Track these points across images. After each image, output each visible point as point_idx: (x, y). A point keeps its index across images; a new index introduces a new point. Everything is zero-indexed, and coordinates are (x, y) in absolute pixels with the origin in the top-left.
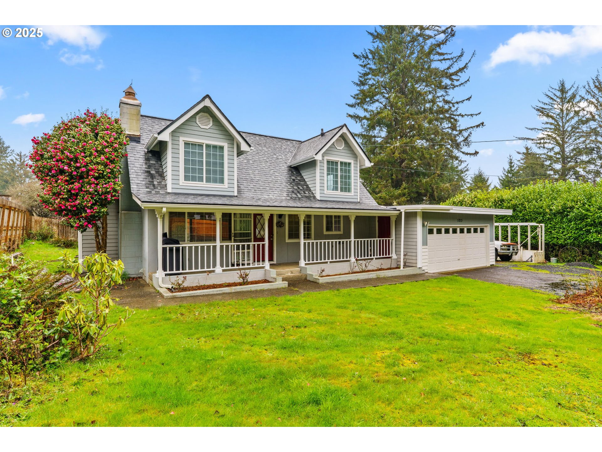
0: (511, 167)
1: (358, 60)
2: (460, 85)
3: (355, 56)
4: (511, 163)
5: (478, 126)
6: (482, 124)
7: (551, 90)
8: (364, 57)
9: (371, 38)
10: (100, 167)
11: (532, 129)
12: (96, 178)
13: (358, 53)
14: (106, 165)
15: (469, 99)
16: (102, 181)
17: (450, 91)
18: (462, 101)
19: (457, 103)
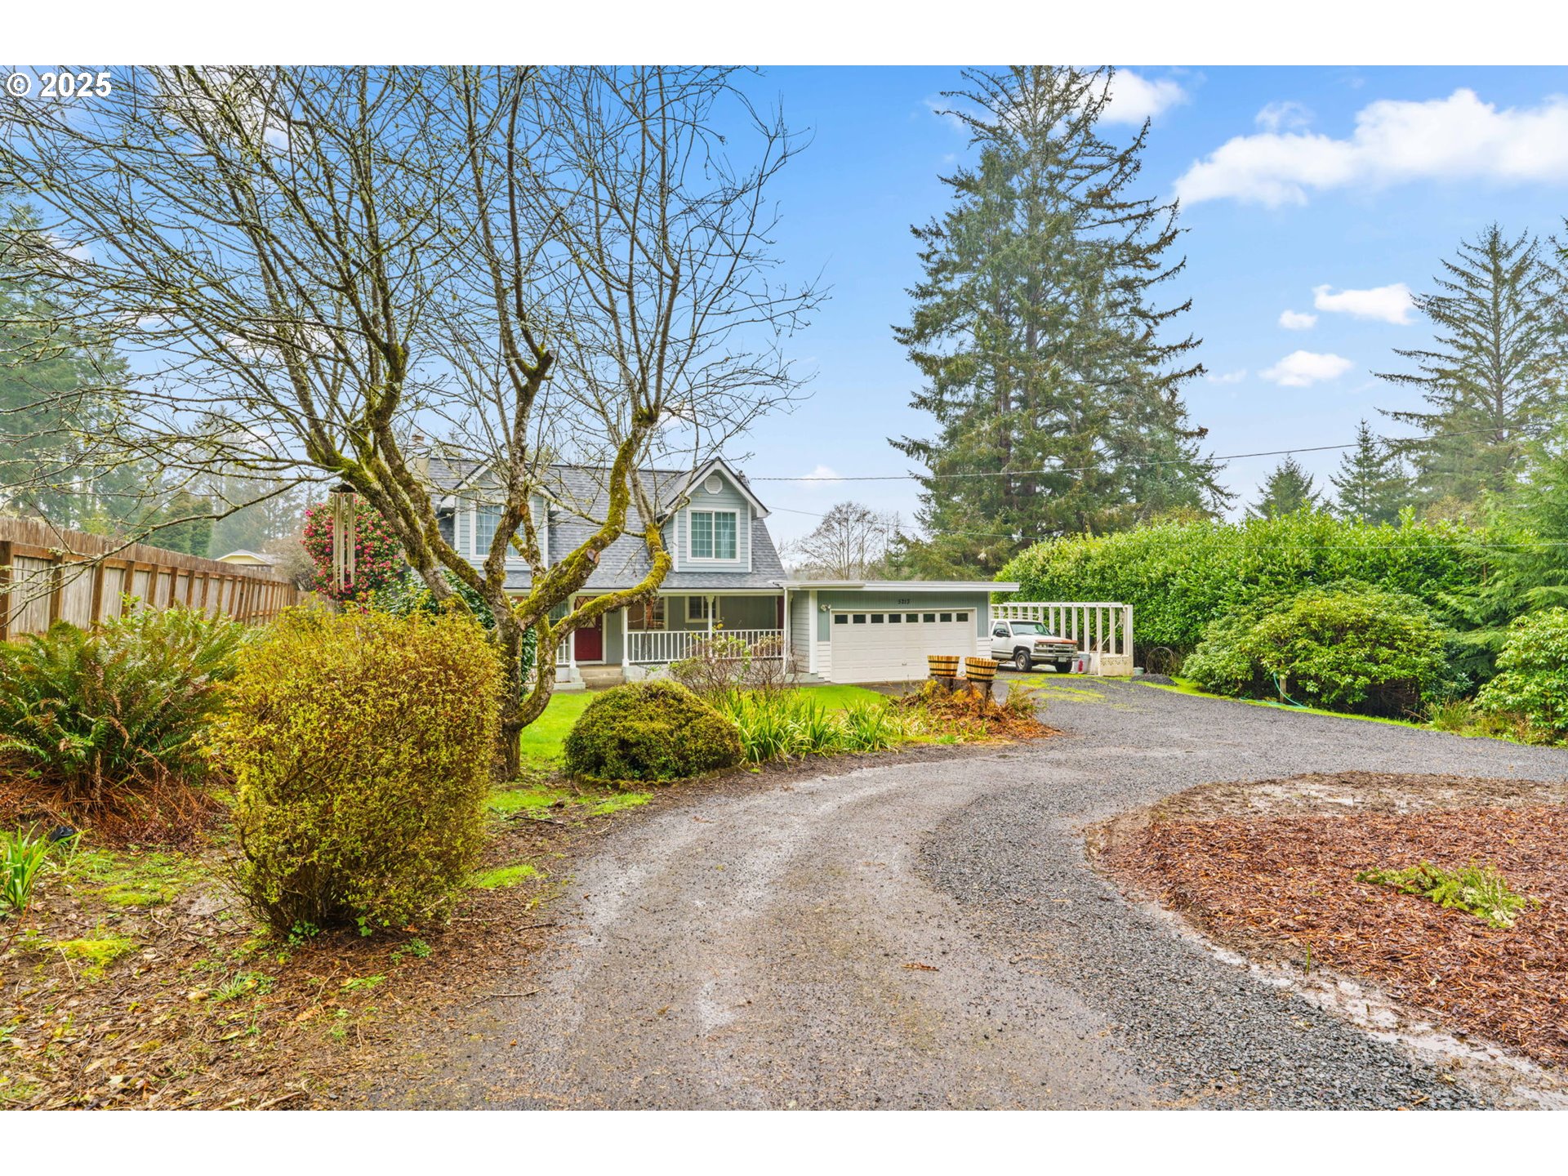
0: (1366, 450)
1: (921, 240)
2: (1162, 277)
3: (915, 231)
4: (1365, 440)
5: (1192, 373)
6: (1200, 367)
7: (1464, 251)
8: (931, 233)
9: (951, 189)
10: (377, 544)
11: (1410, 354)
12: (372, 557)
13: (920, 227)
14: (383, 540)
15: (1186, 307)
16: (378, 559)
17: (1142, 293)
18: (1174, 312)
19: (1162, 316)
